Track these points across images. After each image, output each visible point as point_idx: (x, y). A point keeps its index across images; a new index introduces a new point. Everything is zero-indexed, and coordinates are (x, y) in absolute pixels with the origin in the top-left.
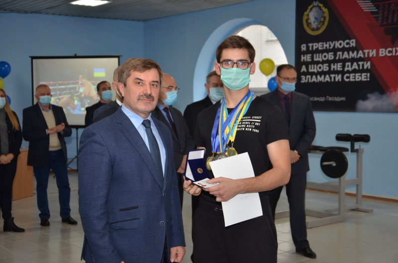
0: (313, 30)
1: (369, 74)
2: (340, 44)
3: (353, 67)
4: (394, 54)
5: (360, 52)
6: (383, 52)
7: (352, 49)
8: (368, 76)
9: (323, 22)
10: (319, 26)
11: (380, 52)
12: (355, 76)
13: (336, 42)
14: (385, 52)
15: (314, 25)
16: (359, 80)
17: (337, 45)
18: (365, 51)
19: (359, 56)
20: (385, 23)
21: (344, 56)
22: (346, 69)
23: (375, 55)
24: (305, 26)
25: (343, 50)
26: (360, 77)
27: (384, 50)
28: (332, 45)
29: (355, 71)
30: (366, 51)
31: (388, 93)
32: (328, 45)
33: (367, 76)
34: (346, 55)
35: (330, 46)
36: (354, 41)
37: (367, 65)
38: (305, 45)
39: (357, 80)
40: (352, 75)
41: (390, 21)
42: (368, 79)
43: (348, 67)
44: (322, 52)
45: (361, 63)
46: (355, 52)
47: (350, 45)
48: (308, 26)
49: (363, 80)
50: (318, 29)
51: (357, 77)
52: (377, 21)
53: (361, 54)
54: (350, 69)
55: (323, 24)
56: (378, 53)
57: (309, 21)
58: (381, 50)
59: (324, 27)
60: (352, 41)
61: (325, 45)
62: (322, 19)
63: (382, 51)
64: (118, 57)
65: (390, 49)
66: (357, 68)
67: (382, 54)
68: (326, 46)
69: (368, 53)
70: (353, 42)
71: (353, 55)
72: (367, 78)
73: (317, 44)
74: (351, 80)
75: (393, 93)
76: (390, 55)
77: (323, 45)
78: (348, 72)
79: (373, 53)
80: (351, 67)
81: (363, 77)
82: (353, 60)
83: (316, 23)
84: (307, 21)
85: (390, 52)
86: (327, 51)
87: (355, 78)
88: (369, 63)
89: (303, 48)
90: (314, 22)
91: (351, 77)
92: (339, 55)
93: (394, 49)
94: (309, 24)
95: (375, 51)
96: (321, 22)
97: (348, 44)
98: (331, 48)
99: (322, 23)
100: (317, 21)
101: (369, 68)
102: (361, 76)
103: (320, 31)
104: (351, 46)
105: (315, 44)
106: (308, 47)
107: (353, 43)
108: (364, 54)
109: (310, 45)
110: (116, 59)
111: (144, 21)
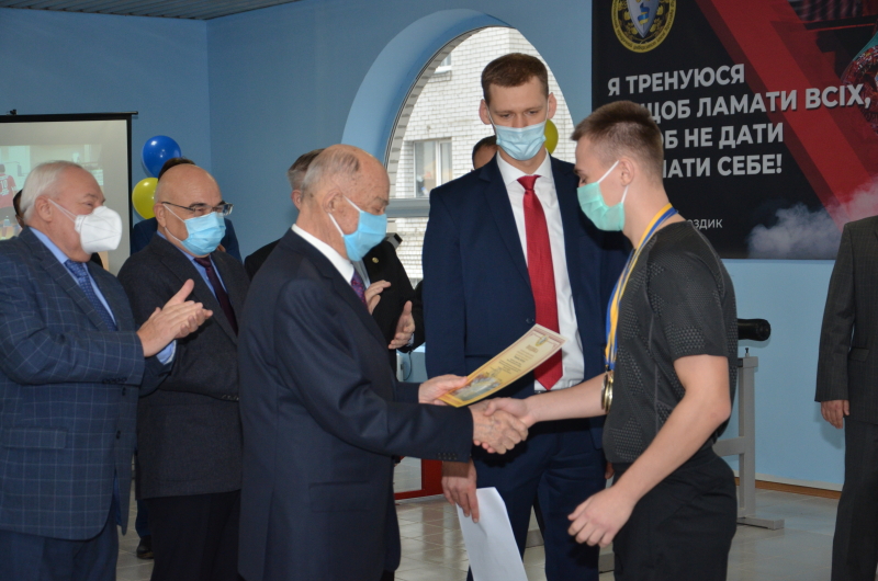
0: (637, 38)
1: (779, 157)
2: (707, 77)
3: (741, 138)
4: (842, 103)
5: (758, 97)
6: (815, 98)
7: (737, 90)
8: (779, 164)
9: (663, 19)
10: (652, 30)
11: (809, 98)
12: (745, 162)
13: (696, 71)
14: (820, 97)
15: (640, 27)
16: (757, 172)
17: (699, 78)
18: (768, 95)
19: (754, 107)
20: (818, 19)
21: (717, 109)
22: (722, 143)
23: (794, 107)
24: (617, 29)
25: (715, 91)
26: (757, 165)
27: (817, 91)
28: (686, 80)
29: (744, 149)
30: (772, 95)
31: (829, 208)
32: (675, 80)
33: (775, 160)
34: (721, 107)
35: (681, 82)
36: (741, 67)
37: (776, 132)
38: (617, 80)
39: (750, 172)
40: (736, 159)
41: (830, 12)
42: (779, 171)
43: (727, 138)
44: (661, 97)
45: (759, 127)
46: (745, 98)
47: (731, 79)
48: (624, 29)
49: (766, 171)
50: (649, 36)
51: (750, 165)
52: (799, 13)
53: (758, 104)
54: (732, 143)
55: (663, 24)
56: (801, 99)
57: (627, 16)
58: (809, 91)
59: (665, 32)
60: (735, 67)
61: (668, 81)
62: (660, 11)
63: (813, 94)
64: (127, 117)
65: (834, 89)
66: (749, 139)
67: (813, 102)
68: (671, 81)
69: (778, 99)
70: (737, 72)
71: (739, 105)
72: (775, 167)
73: (647, 77)
74: (736, 172)
75: (843, 206)
76: (833, 104)
77: (663, 78)
78: (728, 151)
79: (789, 100)
80: (736, 138)
81: (766, 164)
82: (738, 120)
83: (645, 21)
84: (621, 14)
85: (832, 96)
86: (674, 95)
87: (745, 168)
88: (780, 127)
89: (614, 87)
90: (640, 18)
91: (736, 165)
92: (705, 104)
93: (842, 88)
94: (626, 24)
95: (793, 94)
96: (657, 17)
97: (725, 75)
98: (683, 87)
99: (659, 21)
100: (647, 16)
101: (781, 139)
102: (760, 161)
103: (656, 43)
104: (734, 82)
105: (642, 77)
106: (624, 85)
107: (738, 74)
108: (767, 101)
109: (631, 79)
110: (123, 123)
111: (207, 18)
